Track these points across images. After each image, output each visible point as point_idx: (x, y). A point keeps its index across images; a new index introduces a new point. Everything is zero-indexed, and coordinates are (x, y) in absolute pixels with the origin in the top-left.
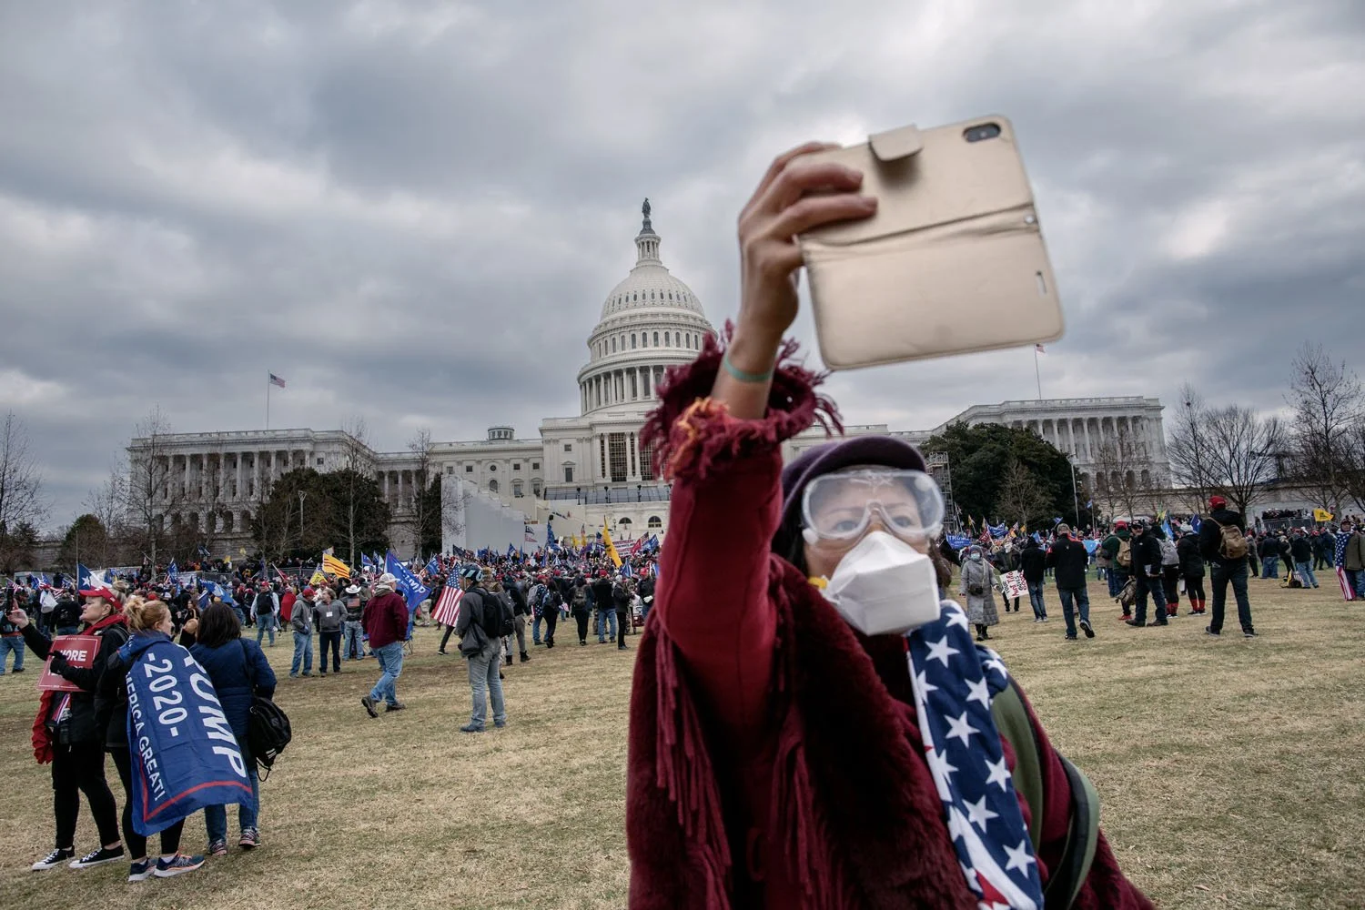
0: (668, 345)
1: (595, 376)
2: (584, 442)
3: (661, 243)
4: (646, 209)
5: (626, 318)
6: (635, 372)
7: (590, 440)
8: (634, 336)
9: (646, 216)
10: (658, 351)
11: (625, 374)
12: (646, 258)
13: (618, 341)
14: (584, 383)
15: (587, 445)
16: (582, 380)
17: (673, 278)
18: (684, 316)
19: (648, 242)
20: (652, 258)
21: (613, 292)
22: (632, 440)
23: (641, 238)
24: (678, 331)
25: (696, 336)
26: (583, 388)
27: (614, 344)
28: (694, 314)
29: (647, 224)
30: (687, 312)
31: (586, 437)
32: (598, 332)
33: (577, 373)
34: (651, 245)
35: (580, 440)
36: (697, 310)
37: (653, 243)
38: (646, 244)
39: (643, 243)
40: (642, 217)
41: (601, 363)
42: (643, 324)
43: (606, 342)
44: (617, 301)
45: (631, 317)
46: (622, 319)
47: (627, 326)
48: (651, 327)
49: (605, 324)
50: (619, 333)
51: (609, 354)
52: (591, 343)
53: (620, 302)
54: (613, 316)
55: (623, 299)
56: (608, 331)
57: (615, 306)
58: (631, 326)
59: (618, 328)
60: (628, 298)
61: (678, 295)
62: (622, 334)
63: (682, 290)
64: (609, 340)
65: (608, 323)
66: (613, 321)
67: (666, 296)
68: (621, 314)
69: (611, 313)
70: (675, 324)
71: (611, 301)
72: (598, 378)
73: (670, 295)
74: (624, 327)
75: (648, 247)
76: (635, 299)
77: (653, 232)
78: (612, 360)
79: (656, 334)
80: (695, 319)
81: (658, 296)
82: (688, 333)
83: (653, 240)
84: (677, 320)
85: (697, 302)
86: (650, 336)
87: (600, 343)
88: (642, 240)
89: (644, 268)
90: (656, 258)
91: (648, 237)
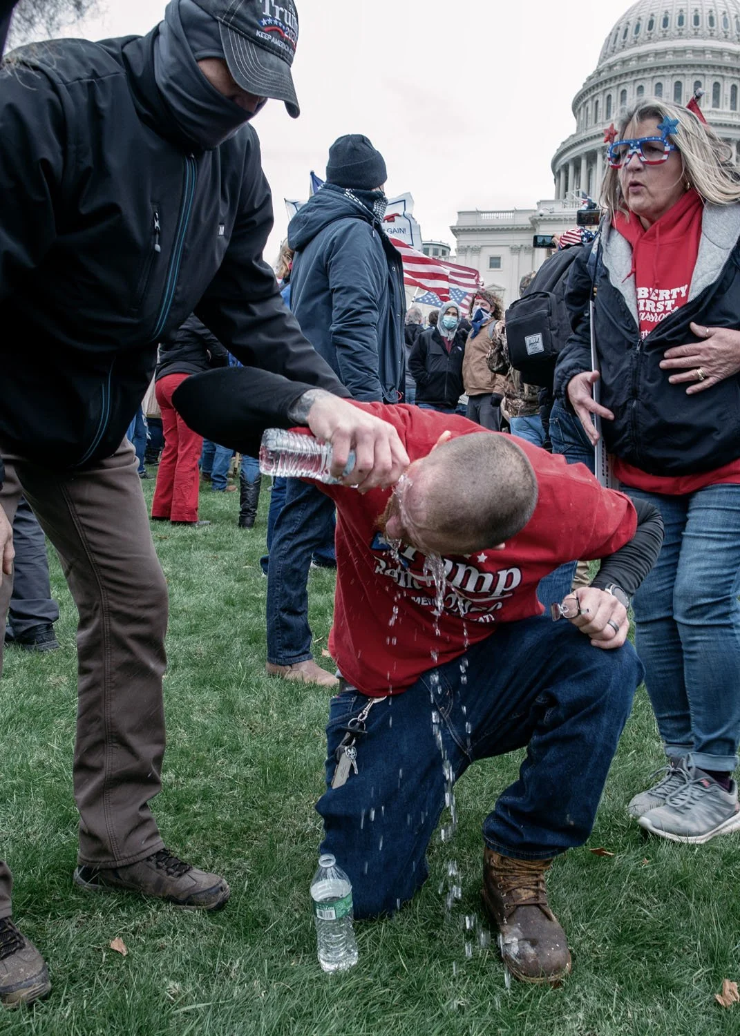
1: (573, 159)
2: (522, 253)
5: (630, 60)
13: (615, 98)
14: (566, 167)
16: (562, 161)
18: (730, 54)
21: (619, 22)
24: (719, 80)
26: (562, 175)
27: (609, 105)
30: (736, 48)
32: (593, 82)
33: (553, 153)
41: (584, 135)
42: (658, 68)
43: (597, 102)
44: (621, 33)
45: (640, 57)
46: (624, 62)
47: (632, 73)
48: (672, 72)
49: (599, 73)
50: (619, 85)
51: (599, 121)
52: (578, 104)
53: (625, 36)
54: (611, 60)
55: (631, 29)
56: (601, 83)
57: (617, 41)
58: (638, 71)
59: (616, 78)
60: (638, 27)
61: (725, 20)
62: (622, 88)
63: (733, 13)
64: (602, 100)
65: (603, 71)
66: (610, 67)
67: (704, 21)
68: (625, 54)
69: (610, 56)
70: (713, 67)
71: (612, 38)
72: (577, 162)
73: (711, 19)
74: (627, 74)
76: (650, 27)
78: (599, 129)
79: (678, 85)
81: (689, 21)
82: (735, 83)
84: (717, 60)
86: (668, 89)
87: (589, 104)
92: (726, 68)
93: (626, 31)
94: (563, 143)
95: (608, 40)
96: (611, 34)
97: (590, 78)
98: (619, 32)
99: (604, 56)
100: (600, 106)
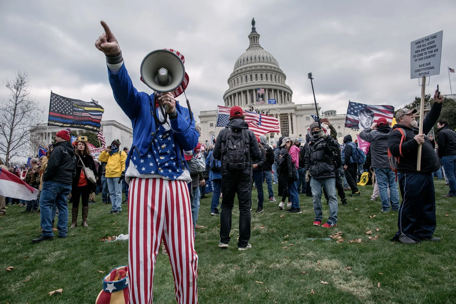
0: (262, 80)
1: (229, 96)
3: (260, 38)
4: (253, 23)
5: (243, 69)
6: (247, 92)
8: (246, 76)
9: (253, 26)
10: (257, 82)
11: (242, 93)
12: (253, 44)
13: (240, 79)
14: (227, 98)
16: (226, 96)
17: (265, 51)
18: (269, 67)
19: (254, 37)
20: (256, 43)
23: (251, 35)
24: (267, 73)
26: (227, 100)
27: (238, 81)
28: (274, 66)
29: (254, 29)
30: (271, 65)
36: (276, 65)
37: (256, 37)
39: (252, 37)
40: (252, 26)
41: (232, 89)
42: (251, 71)
45: (245, 68)
46: (241, 69)
47: (244, 72)
48: (254, 72)
49: (234, 72)
51: (236, 85)
52: (229, 81)
53: (241, 63)
54: (238, 69)
55: (242, 61)
56: (235, 75)
57: (239, 64)
58: (245, 72)
59: (239, 73)
60: (244, 60)
61: (267, 58)
62: (241, 76)
63: (269, 56)
64: (236, 79)
66: (237, 71)
67: (261, 58)
68: (241, 67)
70: (265, 70)
72: (231, 96)
73: (263, 57)
74: (242, 73)
75: (254, 39)
76: (247, 60)
77: (256, 32)
78: (236, 87)
79: (256, 75)
80: (275, 68)
81: (257, 58)
82: (271, 74)
83: (256, 36)
84: (266, 68)
85: (275, 61)
86: (254, 76)
87: (232, 81)
88: (251, 36)
89: (252, 48)
90: (258, 44)
91: (254, 34)
92: (269, 70)
93: (241, 61)
94: (226, 91)
95: (236, 64)
96: (237, 62)
97: (232, 74)
98: (239, 62)
99: (235, 68)
100: (236, 81)
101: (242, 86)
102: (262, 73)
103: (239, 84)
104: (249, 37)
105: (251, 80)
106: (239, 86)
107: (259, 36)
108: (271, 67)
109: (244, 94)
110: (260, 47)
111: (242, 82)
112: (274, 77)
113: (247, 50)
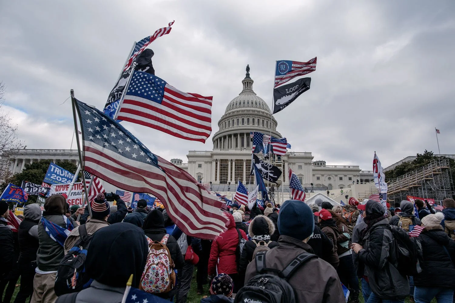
0: (254, 124)
3: (253, 84)
4: (248, 69)
5: (235, 112)
6: (238, 136)
7: (211, 163)
8: (238, 120)
9: (247, 72)
10: (249, 126)
11: (233, 136)
12: (246, 89)
13: (231, 122)
14: (217, 140)
15: (209, 165)
16: (216, 138)
17: (258, 97)
18: (262, 112)
19: (248, 82)
20: (249, 89)
21: (231, 102)
22: (232, 163)
24: (259, 118)
25: (267, 122)
26: (216, 142)
27: (229, 123)
28: (266, 112)
29: (248, 75)
30: (263, 111)
31: (209, 161)
32: (225, 117)
34: (249, 83)
35: (206, 162)
36: (268, 111)
38: (247, 83)
39: (246, 83)
40: (246, 72)
41: (222, 131)
42: (243, 114)
43: (226, 122)
44: (232, 105)
45: (237, 111)
46: (233, 112)
47: (236, 115)
48: (246, 116)
50: (232, 118)
51: (227, 127)
52: (220, 123)
53: (233, 106)
54: (230, 112)
55: (235, 104)
56: (227, 118)
57: (231, 107)
59: (231, 116)
60: (237, 104)
61: (260, 104)
62: (233, 119)
63: (261, 102)
65: (227, 114)
66: (229, 114)
67: (254, 103)
68: (233, 110)
69: (229, 111)
71: (229, 106)
72: (220, 138)
73: (256, 103)
74: (234, 116)
75: (248, 84)
76: (240, 104)
77: (250, 78)
78: (227, 130)
79: (248, 119)
80: (267, 114)
81: (250, 103)
82: (263, 119)
83: (250, 81)
84: (258, 114)
85: (268, 107)
86: (246, 120)
87: (223, 123)
88: (245, 81)
89: (245, 93)
90: (251, 89)
91: (248, 80)
92: (261, 116)
93: (233, 104)
94: (216, 133)
95: (228, 107)
96: (229, 105)
97: (223, 116)
98: (231, 105)
99: (227, 111)
100: (227, 123)
101: (233, 129)
102: (254, 118)
103: (230, 127)
104: (243, 82)
105: (243, 124)
106: (230, 129)
107: (253, 82)
108: (263, 113)
109: (235, 137)
110: (253, 92)
111: (233, 125)
112: (266, 123)
113: (239, 94)
